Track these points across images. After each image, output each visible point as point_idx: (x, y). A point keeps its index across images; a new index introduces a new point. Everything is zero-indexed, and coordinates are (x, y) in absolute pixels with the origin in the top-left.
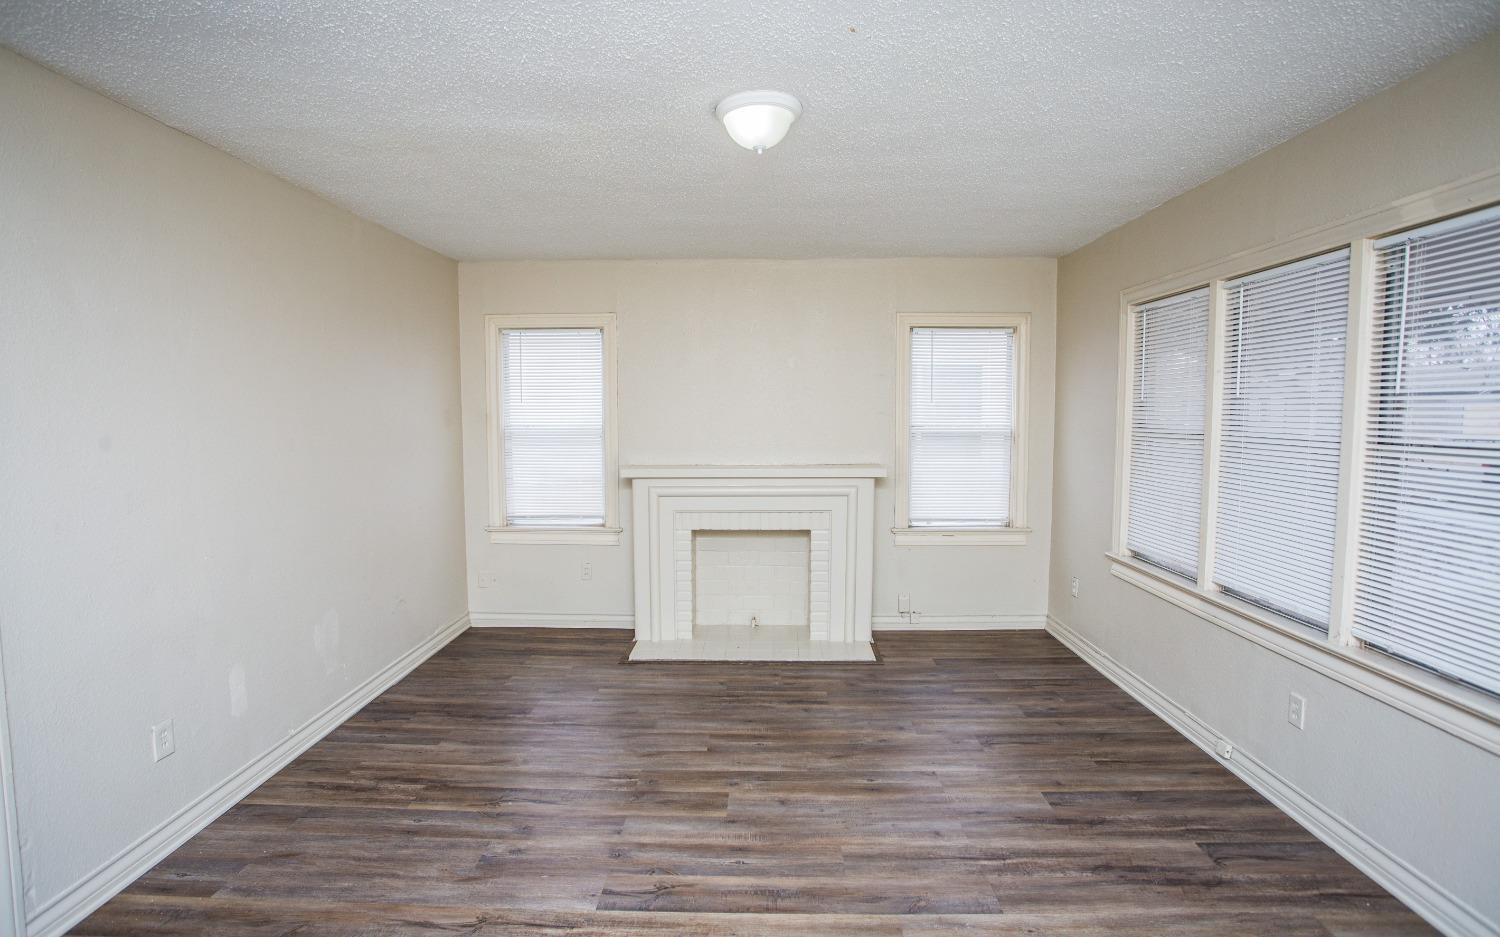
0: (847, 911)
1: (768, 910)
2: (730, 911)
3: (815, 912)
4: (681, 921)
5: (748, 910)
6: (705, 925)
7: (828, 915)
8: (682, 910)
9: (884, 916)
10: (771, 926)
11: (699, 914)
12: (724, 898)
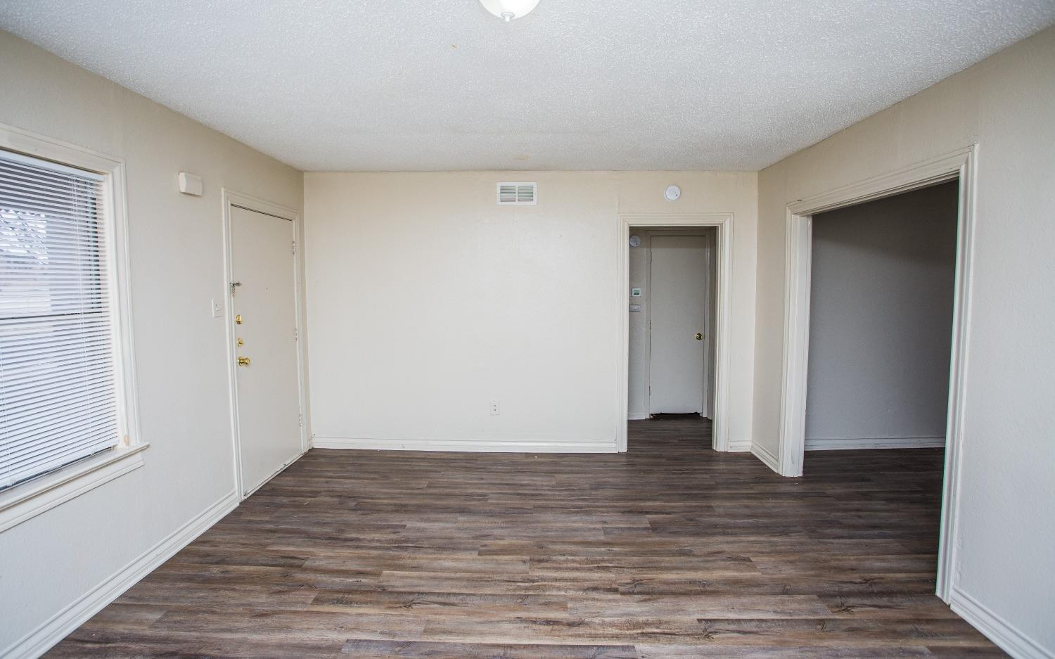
0: (455, 645)
1: (511, 647)
2: (538, 646)
3: (478, 644)
4: (571, 639)
5: (525, 646)
6: (554, 636)
7: (469, 642)
8: (573, 647)
9: (430, 640)
10: (510, 635)
11: (560, 643)
12: (543, 656)
